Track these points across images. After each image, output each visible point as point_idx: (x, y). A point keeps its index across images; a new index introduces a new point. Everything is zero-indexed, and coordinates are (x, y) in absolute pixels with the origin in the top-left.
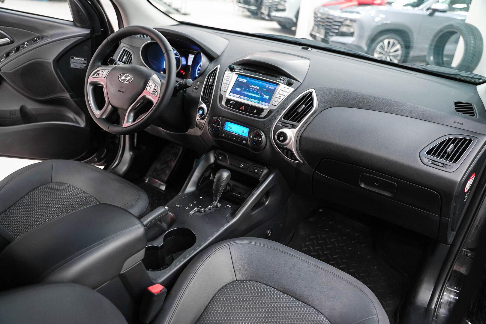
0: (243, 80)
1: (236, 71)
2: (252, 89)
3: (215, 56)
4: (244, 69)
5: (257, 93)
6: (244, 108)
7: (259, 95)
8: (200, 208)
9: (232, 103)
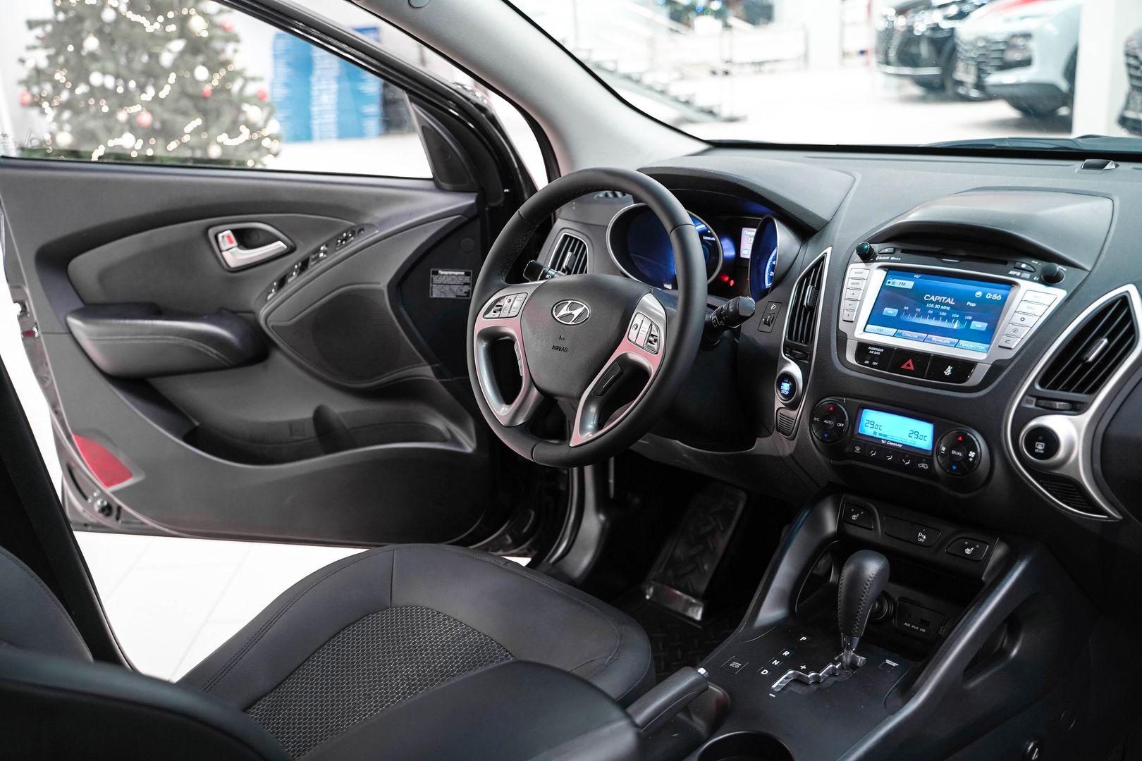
0: (904, 282)
1: (881, 258)
2: (932, 306)
3: (813, 224)
4: (904, 251)
5: (948, 318)
6: (911, 364)
7: (955, 322)
8: (803, 671)
9: (875, 353)
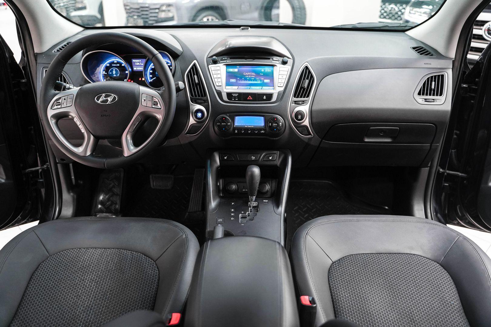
1: (222, 62)
2: (248, 76)
5: (256, 80)
7: (258, 81)
8: (243, 213)
9: (235, 96)
